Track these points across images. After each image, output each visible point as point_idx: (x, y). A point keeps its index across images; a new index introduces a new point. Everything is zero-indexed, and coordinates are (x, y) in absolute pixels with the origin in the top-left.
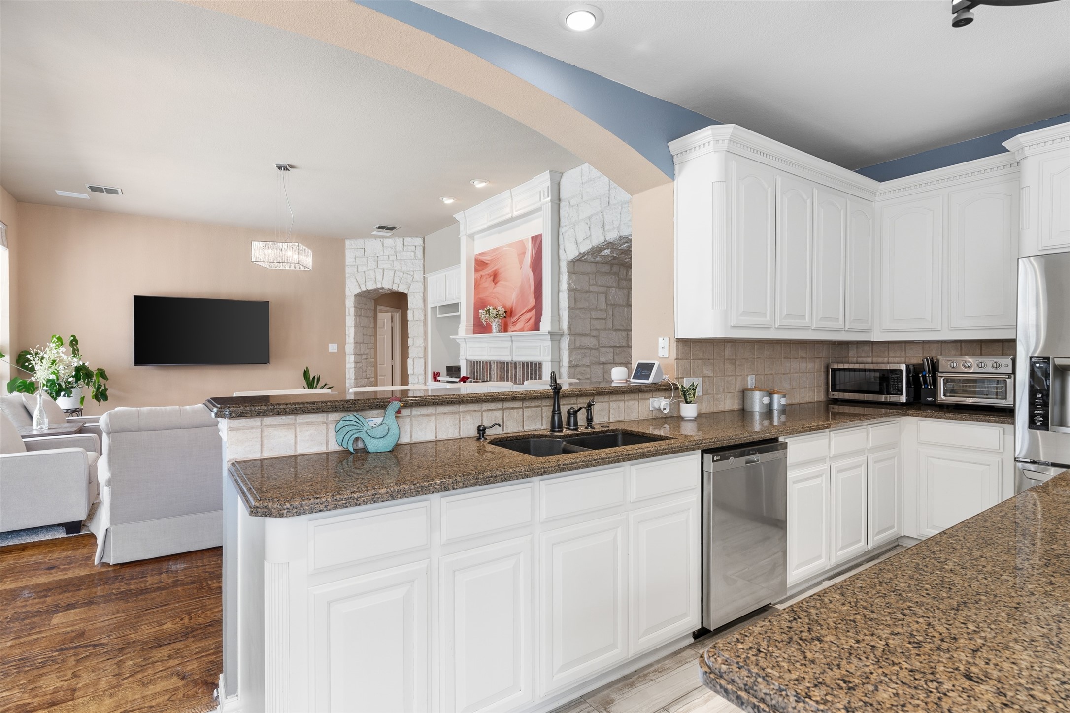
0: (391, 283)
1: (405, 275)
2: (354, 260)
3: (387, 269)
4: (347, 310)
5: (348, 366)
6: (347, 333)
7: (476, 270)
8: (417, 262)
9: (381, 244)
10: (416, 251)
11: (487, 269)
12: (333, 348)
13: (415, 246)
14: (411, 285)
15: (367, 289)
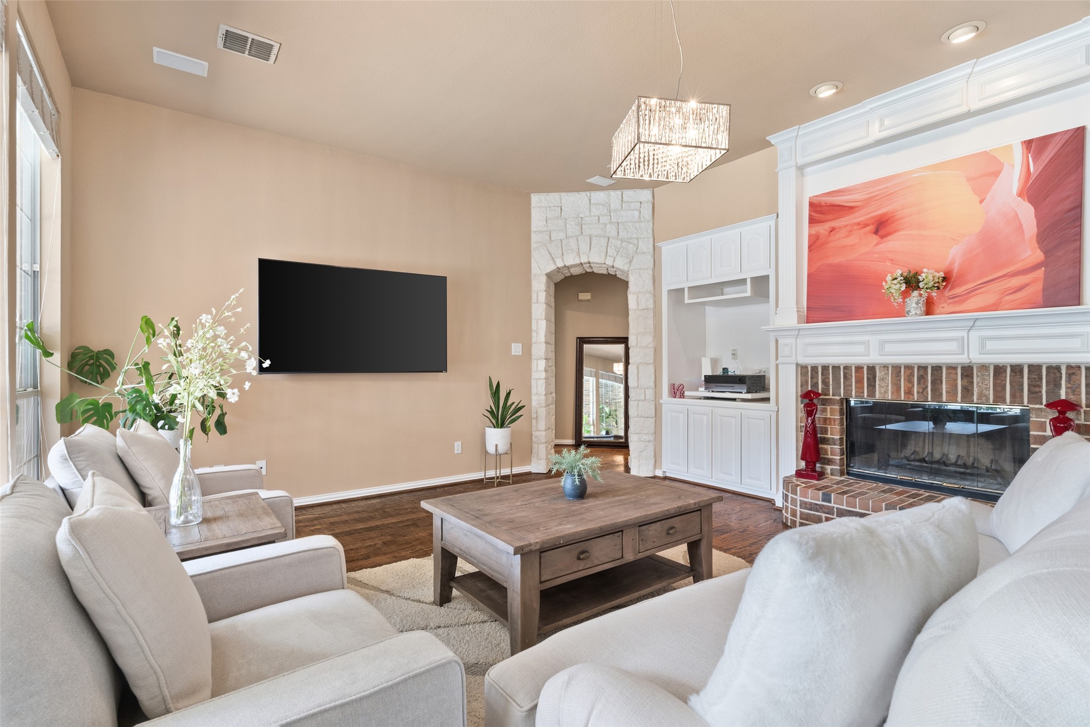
0: (603, 255)
1: (624, 244)
2: (545, 222)
3: (596, 236)
4: (534, 296)
5: (534, 375)
6: (534, 327)
7: (812, 221)
8: (643, 225)
9: (587, 199)
10: (642, 209)
11: (852, 216)
12: (515, 349)
13: (641, 202)
14: (635, 259)
15: (565, 264)
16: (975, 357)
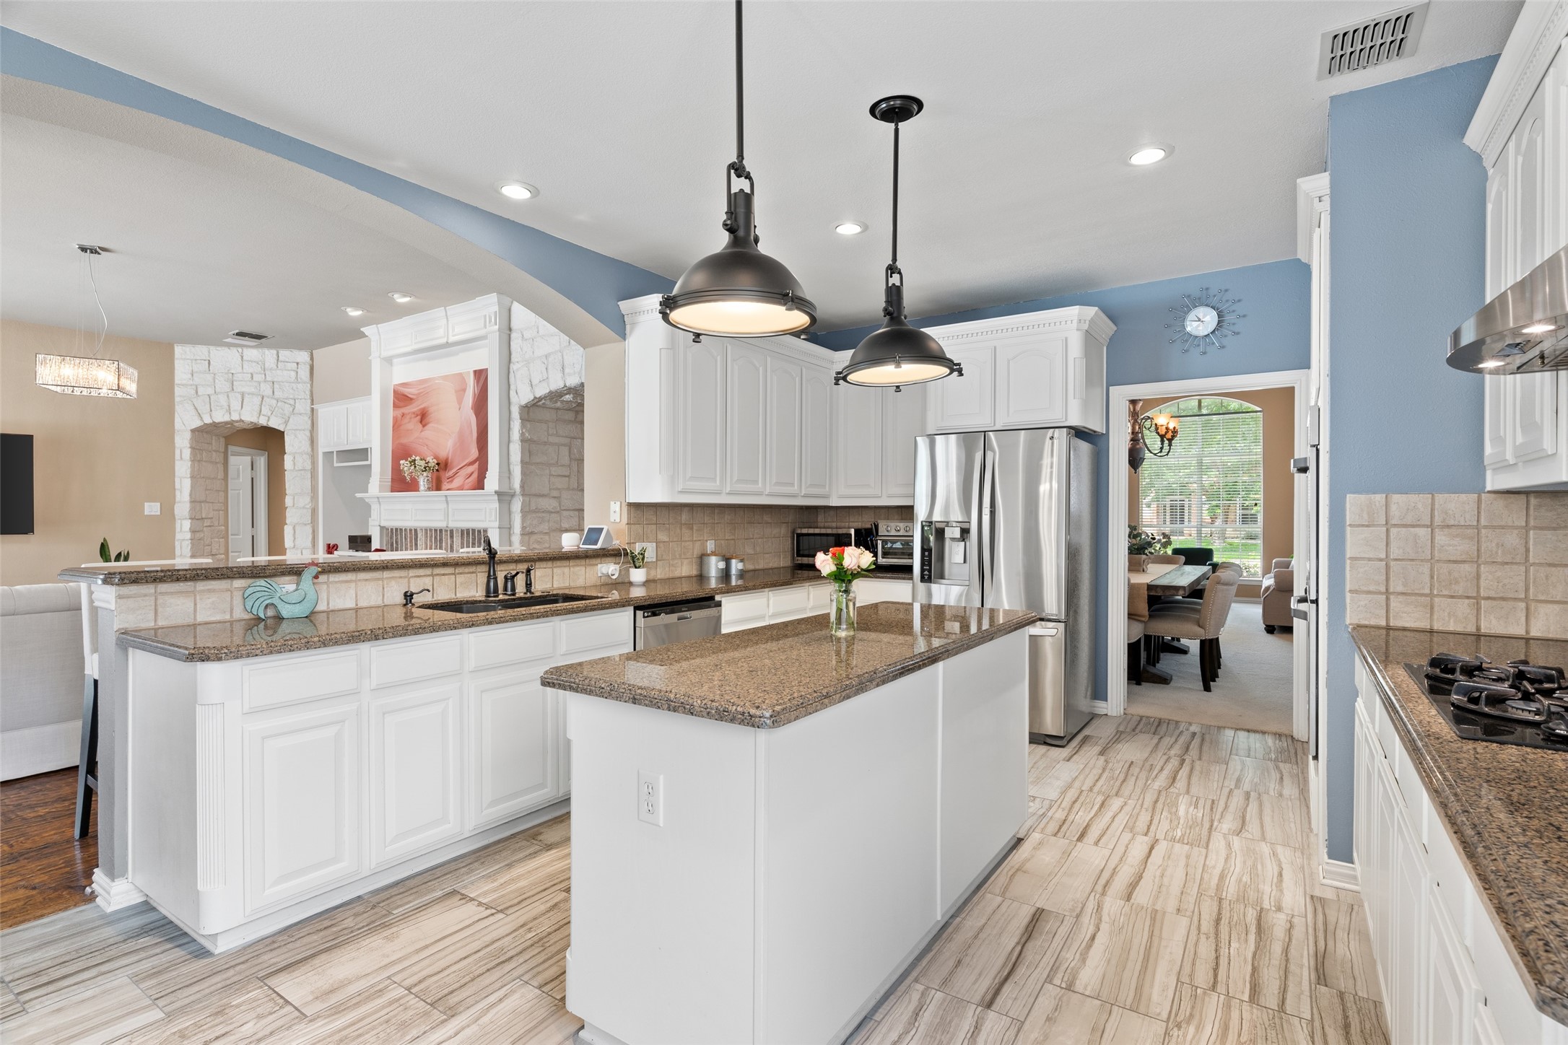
0: (256, 414)
1: (280, 404)
2: (190, 376)
3: (249, 394)
4: (177, 452)
5: (178, 536)
6: (177, 486)
7: (395, 406)
8: (300, 386)
9: (238, 356)
10: (299, 370)
11: (412, 406)
12: (152, 509)
13: (298, 364)
14: (291, 419)
15: (215, 420)
16: (452, 525)
